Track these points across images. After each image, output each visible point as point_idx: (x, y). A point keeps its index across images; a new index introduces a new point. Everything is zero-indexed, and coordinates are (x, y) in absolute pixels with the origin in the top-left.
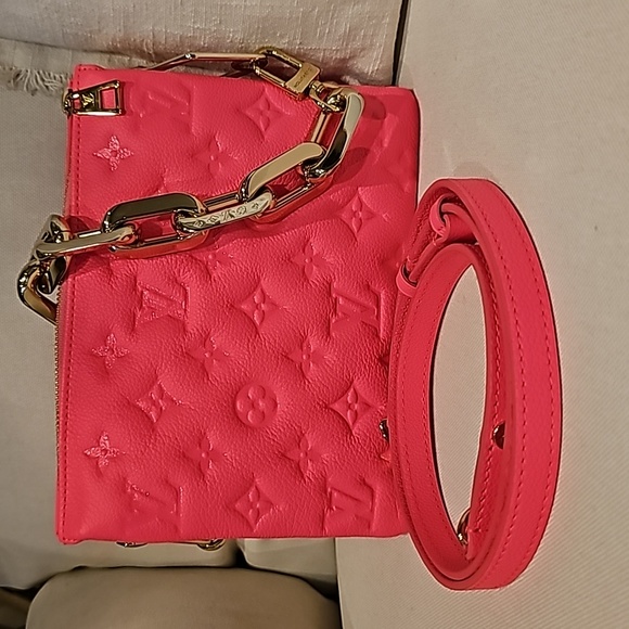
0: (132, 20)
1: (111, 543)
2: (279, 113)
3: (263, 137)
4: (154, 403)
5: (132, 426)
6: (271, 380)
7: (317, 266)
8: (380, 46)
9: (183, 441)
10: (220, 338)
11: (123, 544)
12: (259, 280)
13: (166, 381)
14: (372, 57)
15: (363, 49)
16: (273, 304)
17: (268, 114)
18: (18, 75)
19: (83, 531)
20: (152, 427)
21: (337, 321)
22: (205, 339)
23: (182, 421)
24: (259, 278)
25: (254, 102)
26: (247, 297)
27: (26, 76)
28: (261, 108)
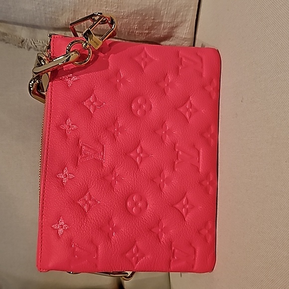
0: (77, 7)
1: (64, 272)
2: (151, 60)
3: (143, 71)
4: (87, 202)
5: (75, 213)
6: (145, 192)
7: (168, 135)
8: (189, 20)
9: (100, 221)
10: (120, 170)
11: (70, 273)
12: (140, 142)
13: (93, 191)
14: (185, 26)
15: (182, 22)
16: (146, 154)
17: (146, 60)
18: (23, 41)
19: (50, 265)
20: (85, 214)
21: (178, 163)
22: (112, 170)
23: (100, 211)
24: (139, 141)
25: (139, 54)
26: (133, 150)
27: (26, 41)
28: (143, 57)
